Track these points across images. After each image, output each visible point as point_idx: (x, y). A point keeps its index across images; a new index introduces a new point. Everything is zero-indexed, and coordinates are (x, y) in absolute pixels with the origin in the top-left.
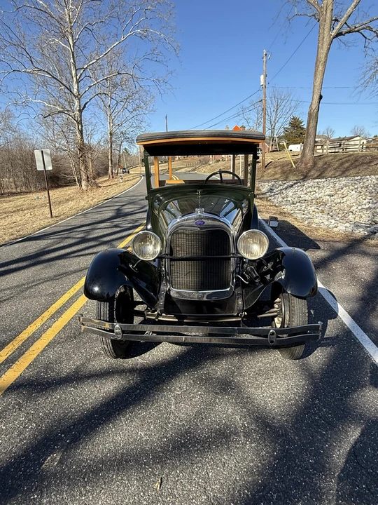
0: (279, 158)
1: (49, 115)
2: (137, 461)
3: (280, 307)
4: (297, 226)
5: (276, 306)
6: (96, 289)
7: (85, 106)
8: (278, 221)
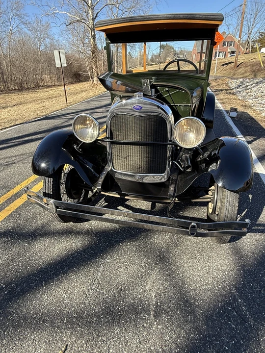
0: (250, 59)
1: (70, 24)
2: (52, 324)
3: (213, 194)
4: (254, 117)
5: (210, 193)
6: (43, 165)
7: (96, 16)
8: (237, 112)
